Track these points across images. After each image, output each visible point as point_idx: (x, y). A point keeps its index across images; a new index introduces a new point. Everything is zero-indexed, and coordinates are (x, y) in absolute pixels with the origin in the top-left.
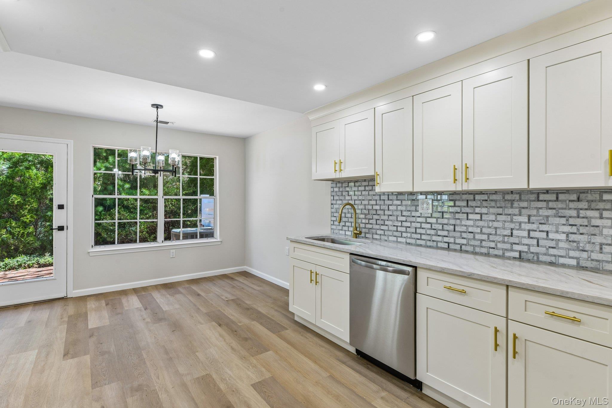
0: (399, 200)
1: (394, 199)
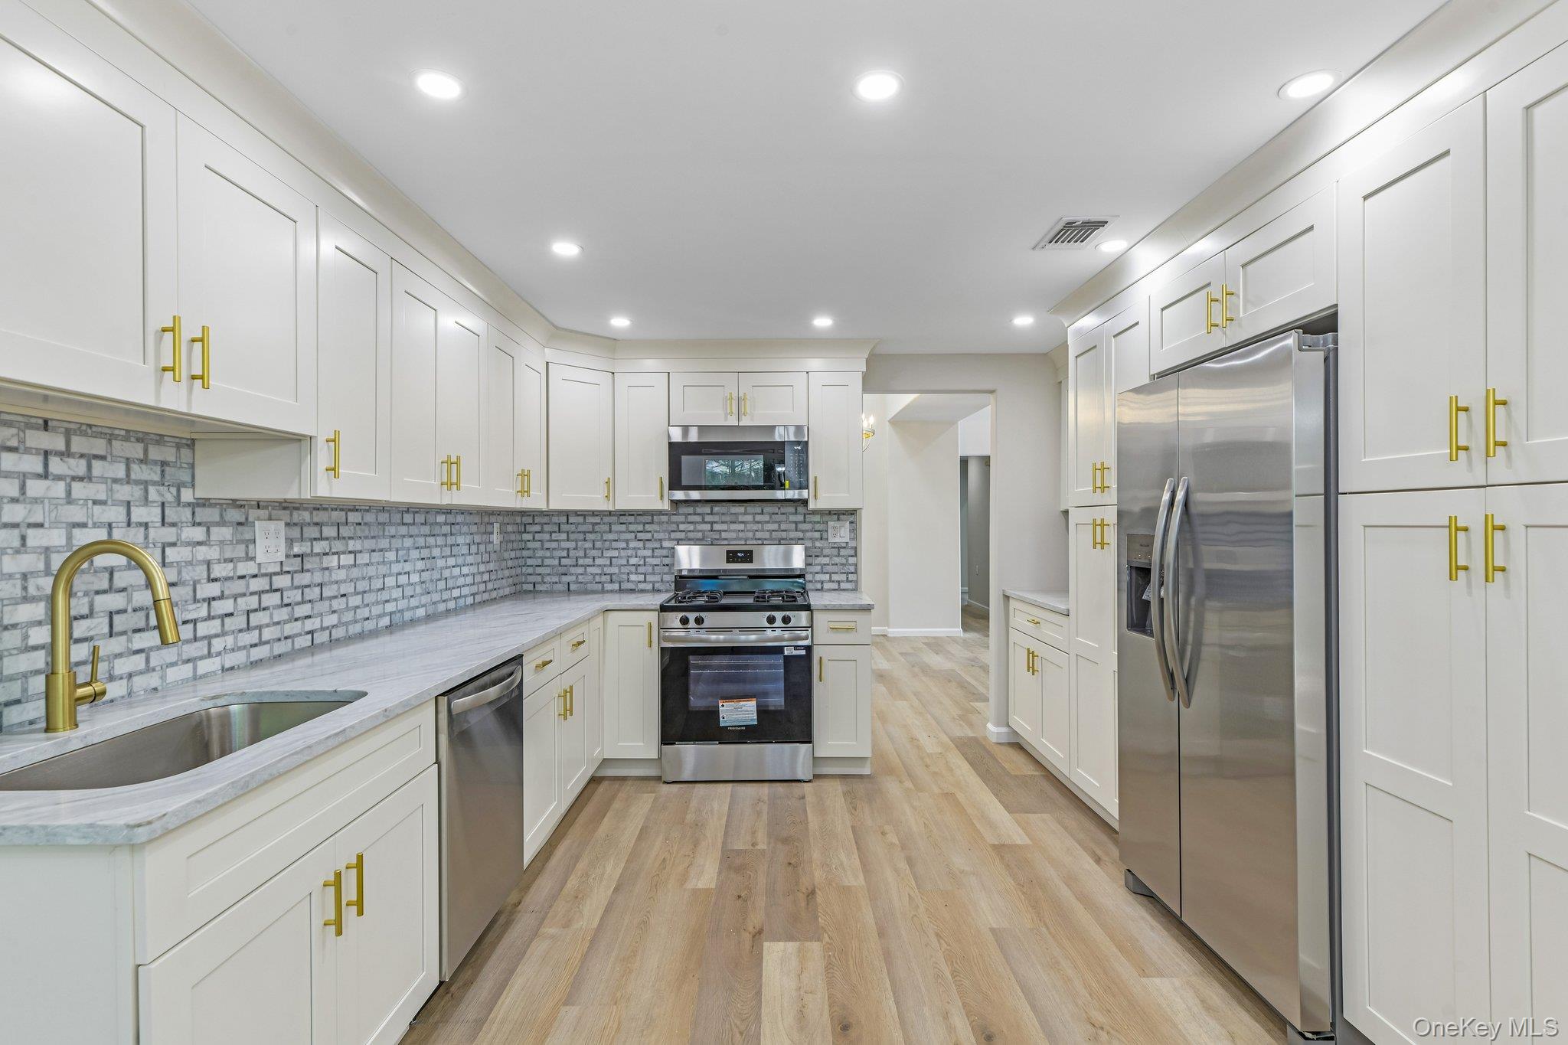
0: (199, 524)
1: (184, 519)
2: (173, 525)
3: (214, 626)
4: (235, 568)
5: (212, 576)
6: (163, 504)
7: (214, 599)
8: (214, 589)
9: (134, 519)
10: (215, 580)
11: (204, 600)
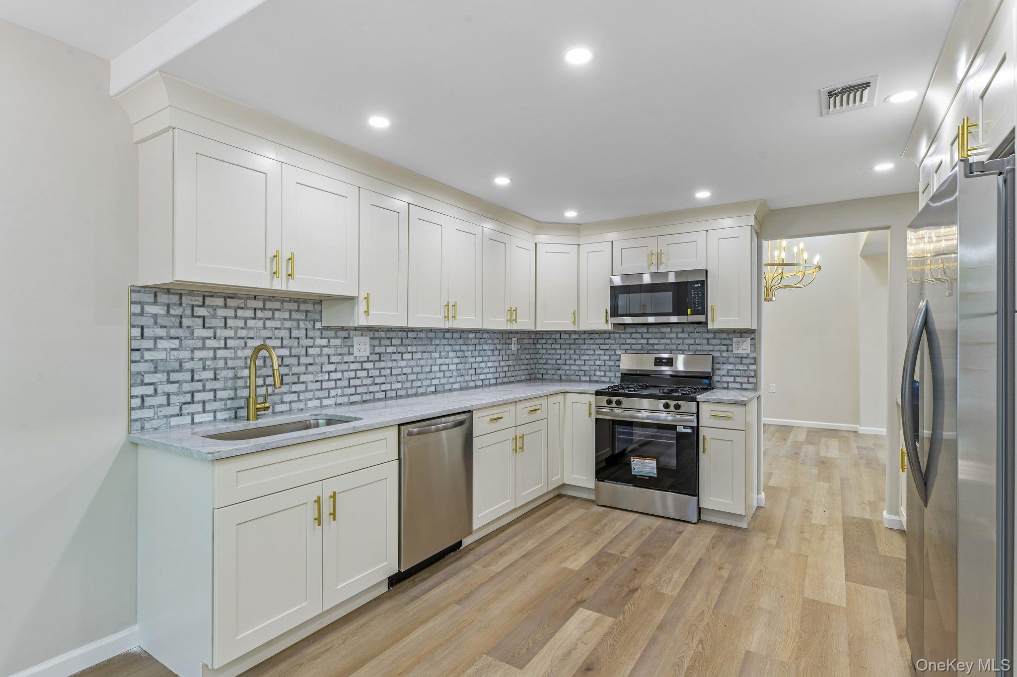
0: (324, 338)
1: (316, 336)
2: (311, 338)
3: (332, 384)
4: (342, 358)
5: (330, 361)
6: (306, 329)
7: (331, 372)
8: (332, 367)
9: (293, 335)
10: (332, 363)
11: (326, 372)
